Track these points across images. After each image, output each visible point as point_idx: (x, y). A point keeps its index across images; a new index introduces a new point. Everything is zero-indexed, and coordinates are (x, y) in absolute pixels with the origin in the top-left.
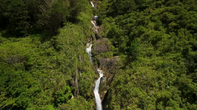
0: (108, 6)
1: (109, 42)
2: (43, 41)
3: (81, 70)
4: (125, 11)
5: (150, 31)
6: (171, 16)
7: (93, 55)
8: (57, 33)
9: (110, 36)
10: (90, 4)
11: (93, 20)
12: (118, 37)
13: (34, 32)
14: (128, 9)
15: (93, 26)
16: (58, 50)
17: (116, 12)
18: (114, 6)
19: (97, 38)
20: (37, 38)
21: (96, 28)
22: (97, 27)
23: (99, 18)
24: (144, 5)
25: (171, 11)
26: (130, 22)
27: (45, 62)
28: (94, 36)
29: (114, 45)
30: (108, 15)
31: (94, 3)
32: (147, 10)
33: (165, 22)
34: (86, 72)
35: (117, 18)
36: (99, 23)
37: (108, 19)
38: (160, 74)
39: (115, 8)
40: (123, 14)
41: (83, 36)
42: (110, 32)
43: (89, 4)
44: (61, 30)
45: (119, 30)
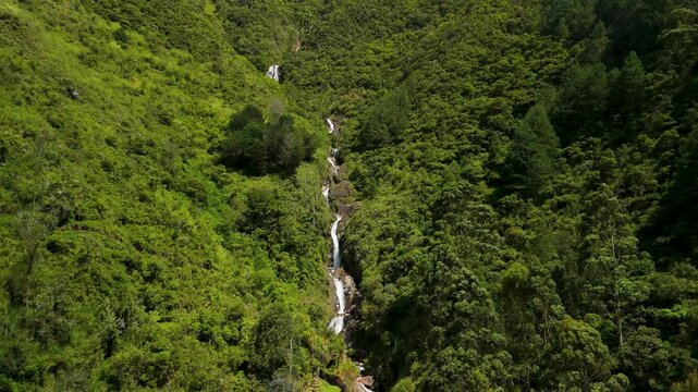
0: (354, 136)
1: (351, 185)
2: (283, 179)
3: (318, 210)
4: (377, 144)
5: (393, 170)
6: (418, 153)
7: (331, 200)
8: (295, 172)
9: (352, 178)
10: (326, 123)
11: (332, 156)
12: (362, 178)
13: (271, 171)
14: (380, 142)
15: (330, 165)
16: (297, 187)
17: (365, 144)
18: (362, 137)
19: (336, 181)
20: (276, 177)
21: (335, 169)
22: (337, 167)
23: (340, 153)
24: (399, 137)
25: (418, 148)
26: (379, 161)
27: (288, 195)
28: (331, 178)
29: (357, 189)
30: (354, 149)
31: (333, 121)
32: (402, 144)
33: (411, 160)
34: (322, 211)
35: (364, 154)
36: (339, 161)
37: (353, 155)
38: (389, 207)
39: (363, 140)
40: (373, 149)
41: (318, 177)
42: (353, 173)
43: (324, 126)
44: (297, 169)
45: (364, 170)
